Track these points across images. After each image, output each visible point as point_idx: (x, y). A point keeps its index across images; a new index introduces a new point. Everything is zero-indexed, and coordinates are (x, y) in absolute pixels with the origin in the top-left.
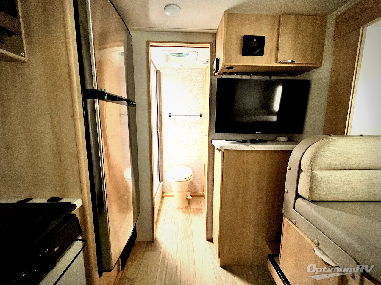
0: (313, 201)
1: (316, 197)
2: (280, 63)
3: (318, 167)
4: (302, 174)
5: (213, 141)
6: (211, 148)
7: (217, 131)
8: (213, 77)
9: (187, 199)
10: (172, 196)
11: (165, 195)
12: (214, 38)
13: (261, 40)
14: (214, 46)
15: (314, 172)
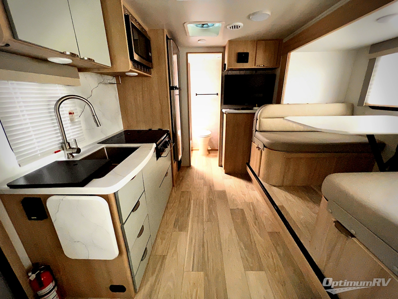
0: (260, 132)
1: (261, 130)
2: (257, 66)
3: (262, 117)
4: (257, 121)
5: (223, 110)
6: (222, 113)
7: (225, 104)
8: (223, 72)
9: (208, 150)
10: (198, 150)
11: (193, 149)
12: (224, 49)
13: (247, 54)
14: (224, 54)
15: (261, 119)
